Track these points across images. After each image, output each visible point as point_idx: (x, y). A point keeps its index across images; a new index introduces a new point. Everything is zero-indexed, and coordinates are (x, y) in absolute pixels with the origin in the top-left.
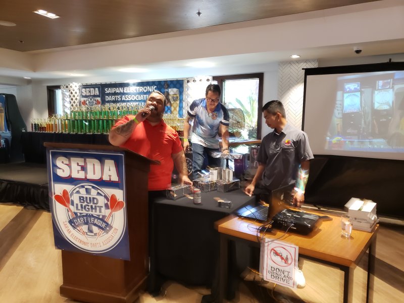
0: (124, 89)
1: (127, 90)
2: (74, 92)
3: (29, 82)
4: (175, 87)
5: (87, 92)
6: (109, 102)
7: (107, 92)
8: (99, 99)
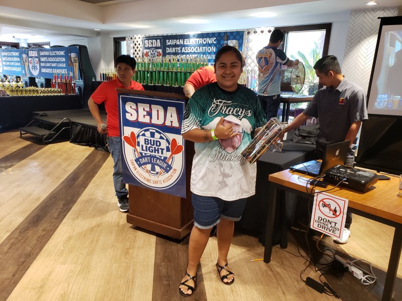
0: (184, 41)
1: (187, 42)
2: (137, 44)
3: (98, 33)
4: (234, 38)
5: (150, 43)
6: (169, 54)
7: (168, 44)
8: (160, 51)
